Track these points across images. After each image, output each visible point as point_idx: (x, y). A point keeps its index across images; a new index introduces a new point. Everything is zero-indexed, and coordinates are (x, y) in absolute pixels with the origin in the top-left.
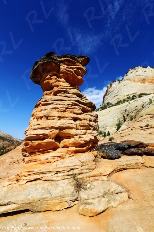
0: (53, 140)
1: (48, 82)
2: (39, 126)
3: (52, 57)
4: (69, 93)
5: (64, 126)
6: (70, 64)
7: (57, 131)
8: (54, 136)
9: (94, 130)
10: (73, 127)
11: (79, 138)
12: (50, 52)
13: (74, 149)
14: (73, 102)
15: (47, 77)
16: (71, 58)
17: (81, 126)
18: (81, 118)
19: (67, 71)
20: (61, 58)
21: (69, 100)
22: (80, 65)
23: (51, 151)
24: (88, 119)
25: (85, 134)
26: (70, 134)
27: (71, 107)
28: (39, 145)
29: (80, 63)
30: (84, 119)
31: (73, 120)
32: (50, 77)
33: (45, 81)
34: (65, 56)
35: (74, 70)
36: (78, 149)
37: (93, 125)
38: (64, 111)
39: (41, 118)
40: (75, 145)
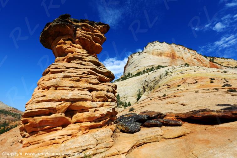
0: (63, 115)
1: (61, 47)
2: (44, 98)
3: (67, 19)
4: (85, 61)
5: (77, 98)
6: (88, 29)
7: (68, 104)
8: (63, 110)
9: (112, 101)
10: (88, 99)
11: (95, 111)
12: (65, 14)
13: (89, 124)
14: (89, 70)
15: (60, 42)
16: (89, 23)
17: (98, 98)
18: (98, 89)
19: (85, 36)
20: (78, 22)
21: (85, 68)
22: (99, 32)
23: (60, 128)
24: (106, 89)
25: (102, 106)
26: (83, 107)
27: (87, 77)
29: (99, 30)
30: (101, 90)
31: (88, 91)
32: (63, 41)
33: (58, 46)
35: (92, 37)
36: (93, 123)
37: (111, 97)
38: (78, 81)
39: (48, 88)
40: (90, 119)
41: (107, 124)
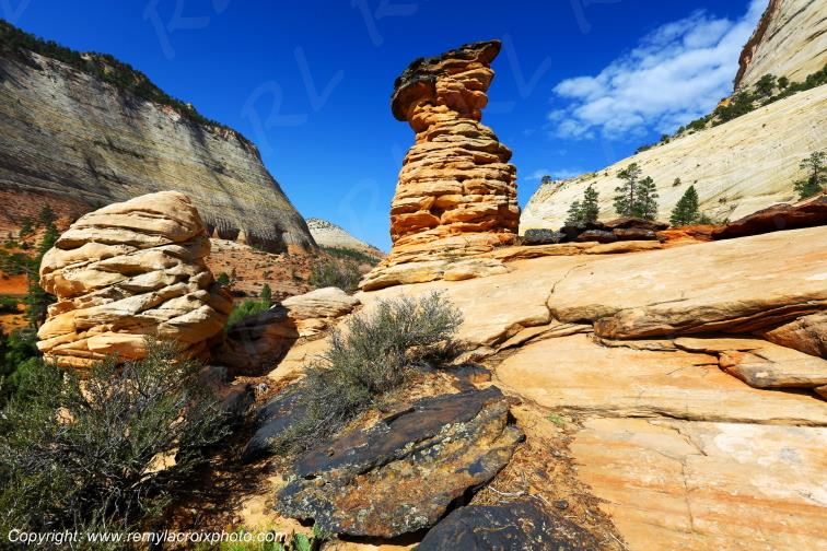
0: (428, 212)
1: (419, 118)
2: (406, 194)
3: (420, 68)
4: (452, 134)
5: (442, 190)
6: (456, 69)
8: (428, 206)
9: (496, 194)
10: (456, 191)
11: (466, 208)
12: (415, 60)
13: (461, 224)
14: (457, 149)
15: (416, 109)
16: (456, 57)
17: (471, 189)
18: (471, 176)
19: (450, 88)
20: (437, 63)
21: (450, 147)
22: (477, 66)
23: (428, 228)
24: (484, 174)
25: (480, 200)
26: (452, 202)
27: (453, 160)
28: (409, 219)
29: (476, 62)
30: (476, 177)
31: (456, 180)
32: (420, 108)
33: (415, 117)
34: (444, 58)
35: (464, 83)
36: (467, 224)
37: (495, 186)
38: (442, 167)
39: (409, 181)
40: (461, 218)
41: (494, 228)
